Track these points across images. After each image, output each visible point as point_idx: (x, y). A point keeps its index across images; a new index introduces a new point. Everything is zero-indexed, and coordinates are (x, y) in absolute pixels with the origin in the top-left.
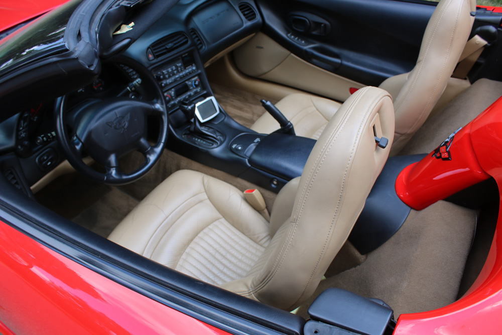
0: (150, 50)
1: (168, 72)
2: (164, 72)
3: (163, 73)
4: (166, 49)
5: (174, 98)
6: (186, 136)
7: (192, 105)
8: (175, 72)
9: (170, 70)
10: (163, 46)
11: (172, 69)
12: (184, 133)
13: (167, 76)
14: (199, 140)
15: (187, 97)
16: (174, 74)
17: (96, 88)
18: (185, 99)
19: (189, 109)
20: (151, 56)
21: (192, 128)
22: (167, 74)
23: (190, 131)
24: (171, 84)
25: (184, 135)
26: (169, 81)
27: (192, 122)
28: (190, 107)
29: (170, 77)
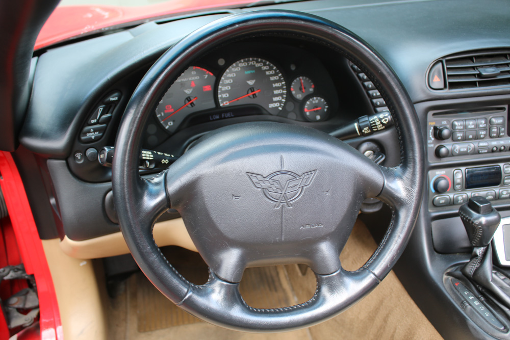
0: (440, 65)
1: (465, 127)
2: (458, 124)
3: (453, 126)
4: (480, 75)
5: (458, 187)
6: (450, 278)
7: (492, 217)
8: (483, 133)
9: (471, 124)
10: (473, 68)
11: (477, 126)
12: (449, 271)
13: (459, 135)
14: (477, 303)
15: (490, 197)
16: (477, 138)
17: (308, 113)
18: (483, 200)
19: (480, 224)
20: (437, 82)
21: (470, 270)
22: (460, 131)
23: (465, 274)
24: (462, 154)
25: (449, 274)
26: (460, 147)
27: (476, 256)
28: (483, 220)
29: (465, 139)
